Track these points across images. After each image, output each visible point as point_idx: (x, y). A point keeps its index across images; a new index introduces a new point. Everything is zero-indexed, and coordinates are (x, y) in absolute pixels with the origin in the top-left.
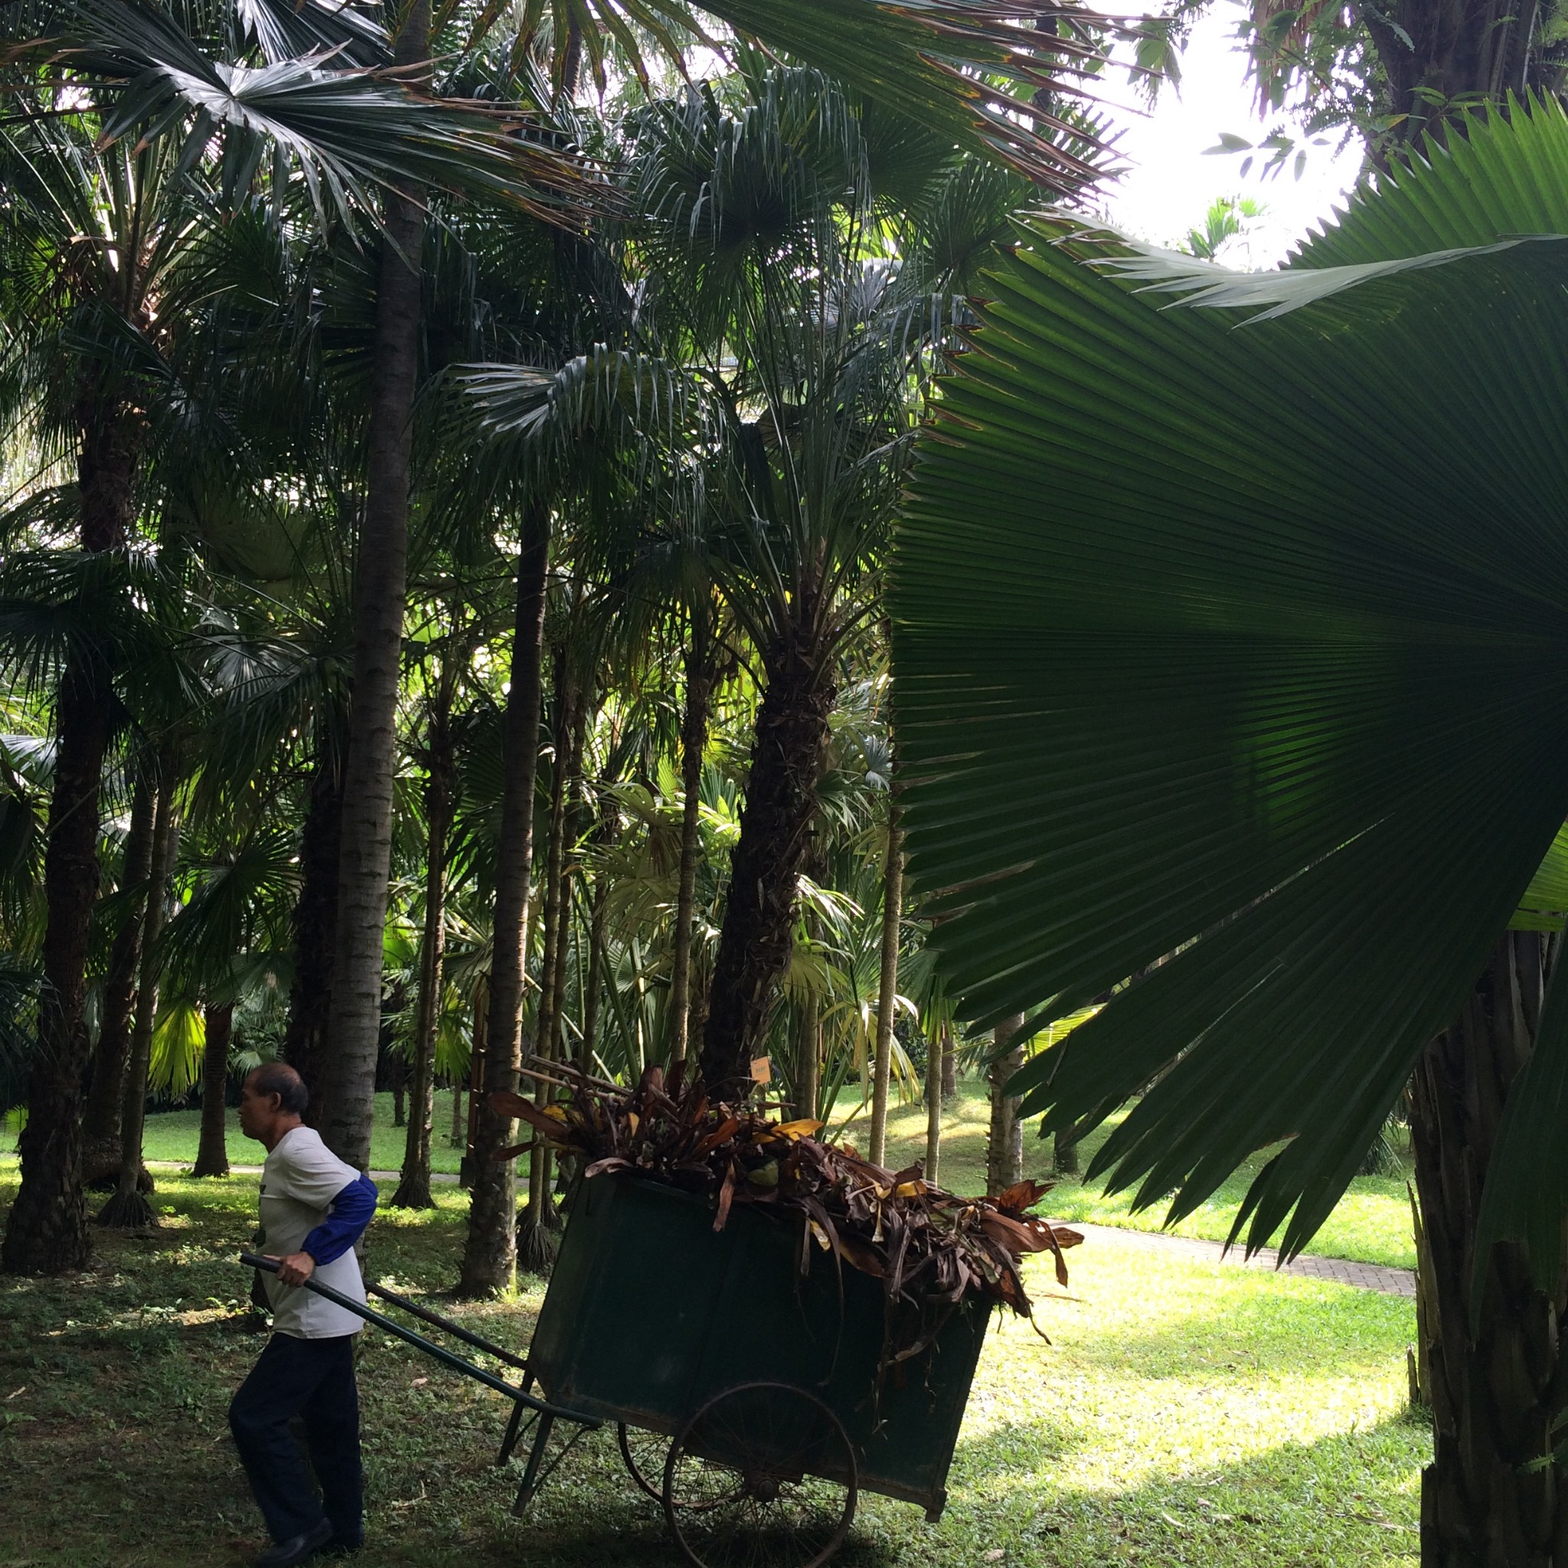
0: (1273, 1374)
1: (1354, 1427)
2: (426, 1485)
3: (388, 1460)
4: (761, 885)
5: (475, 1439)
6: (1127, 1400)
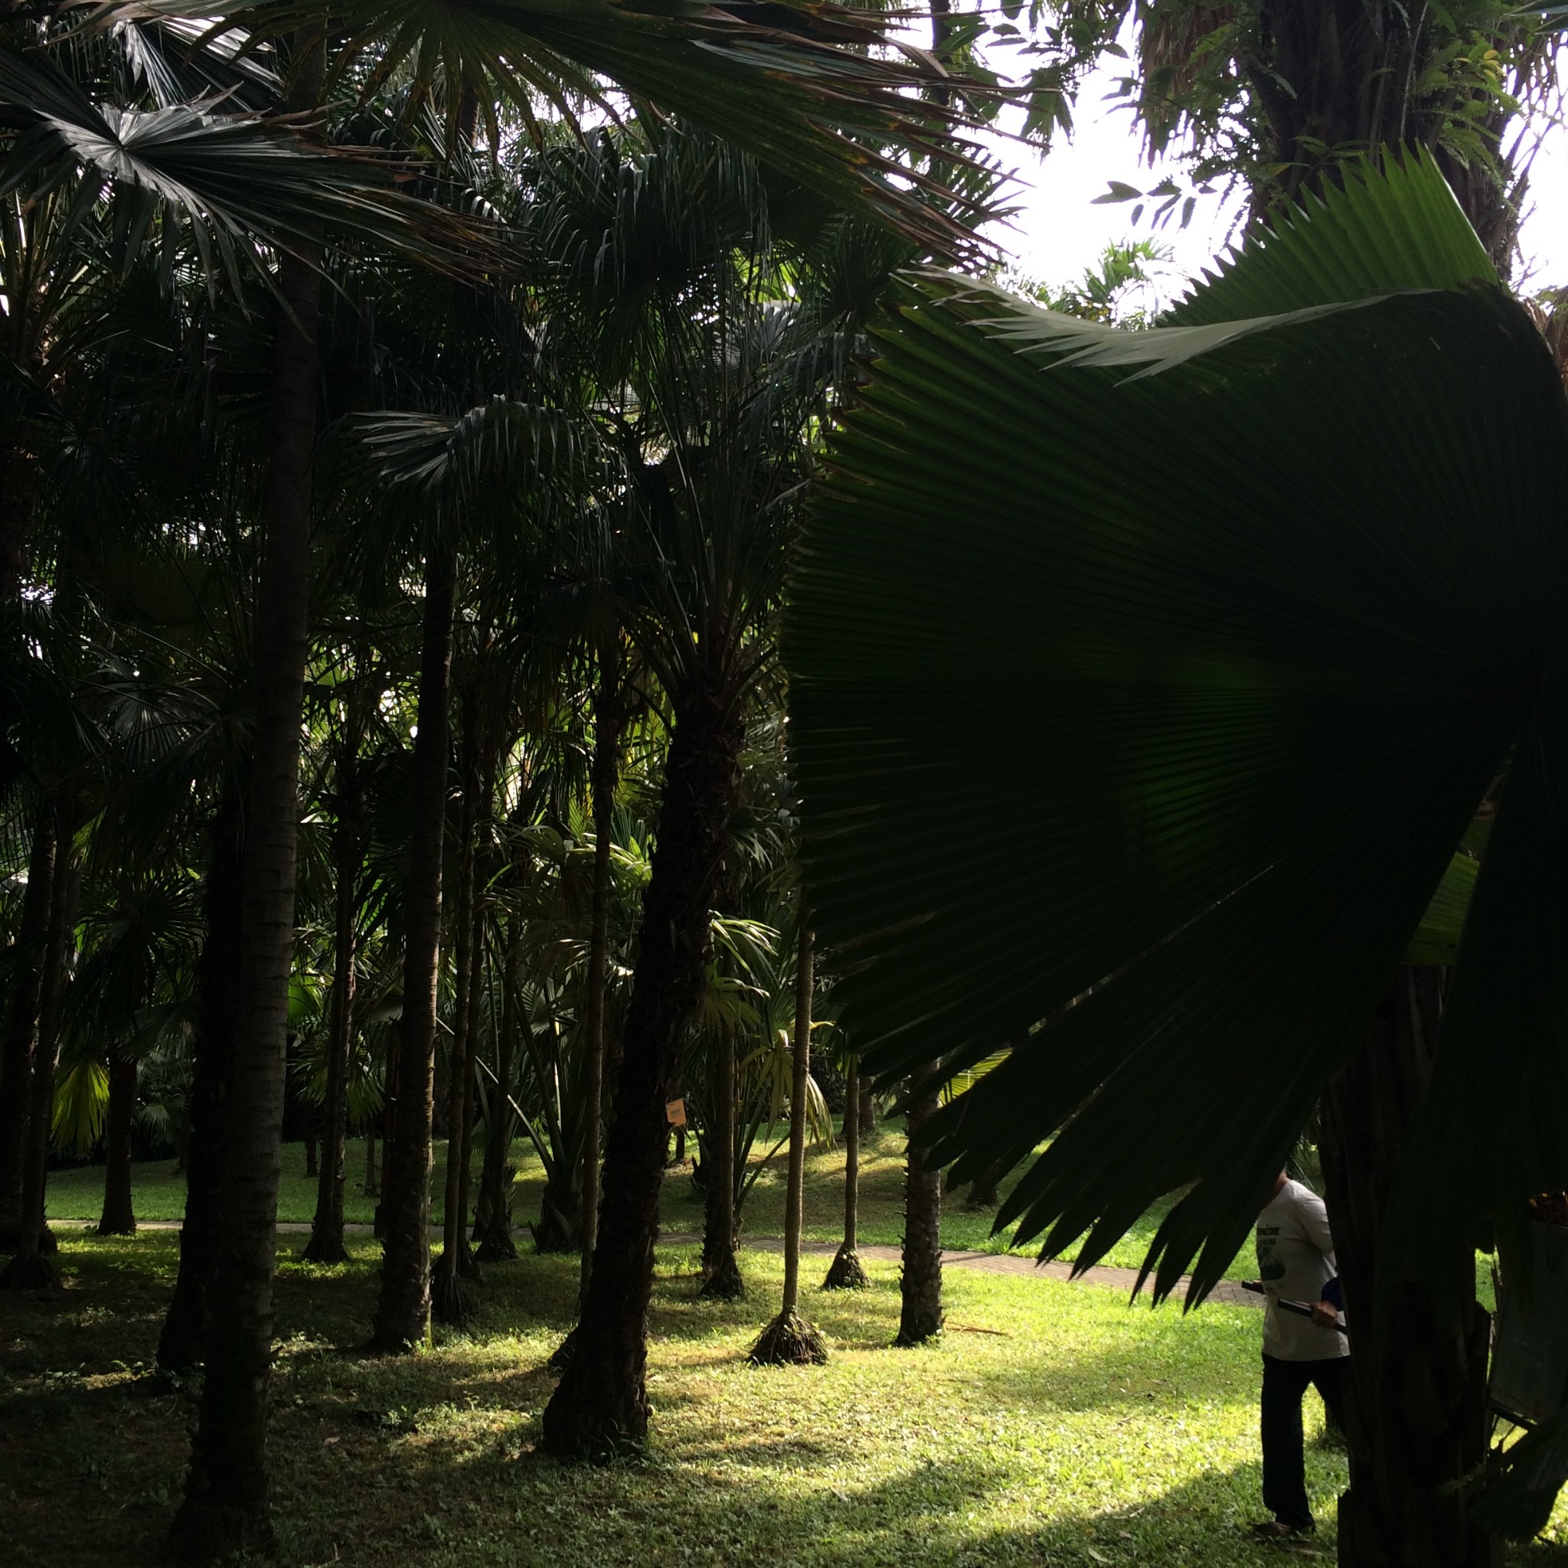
0: (1193, 1403)
2: (339, 1547)
3: (300, 1523)
4: (673, 926)
5: (390, 1498)
6: (1048, 1434)
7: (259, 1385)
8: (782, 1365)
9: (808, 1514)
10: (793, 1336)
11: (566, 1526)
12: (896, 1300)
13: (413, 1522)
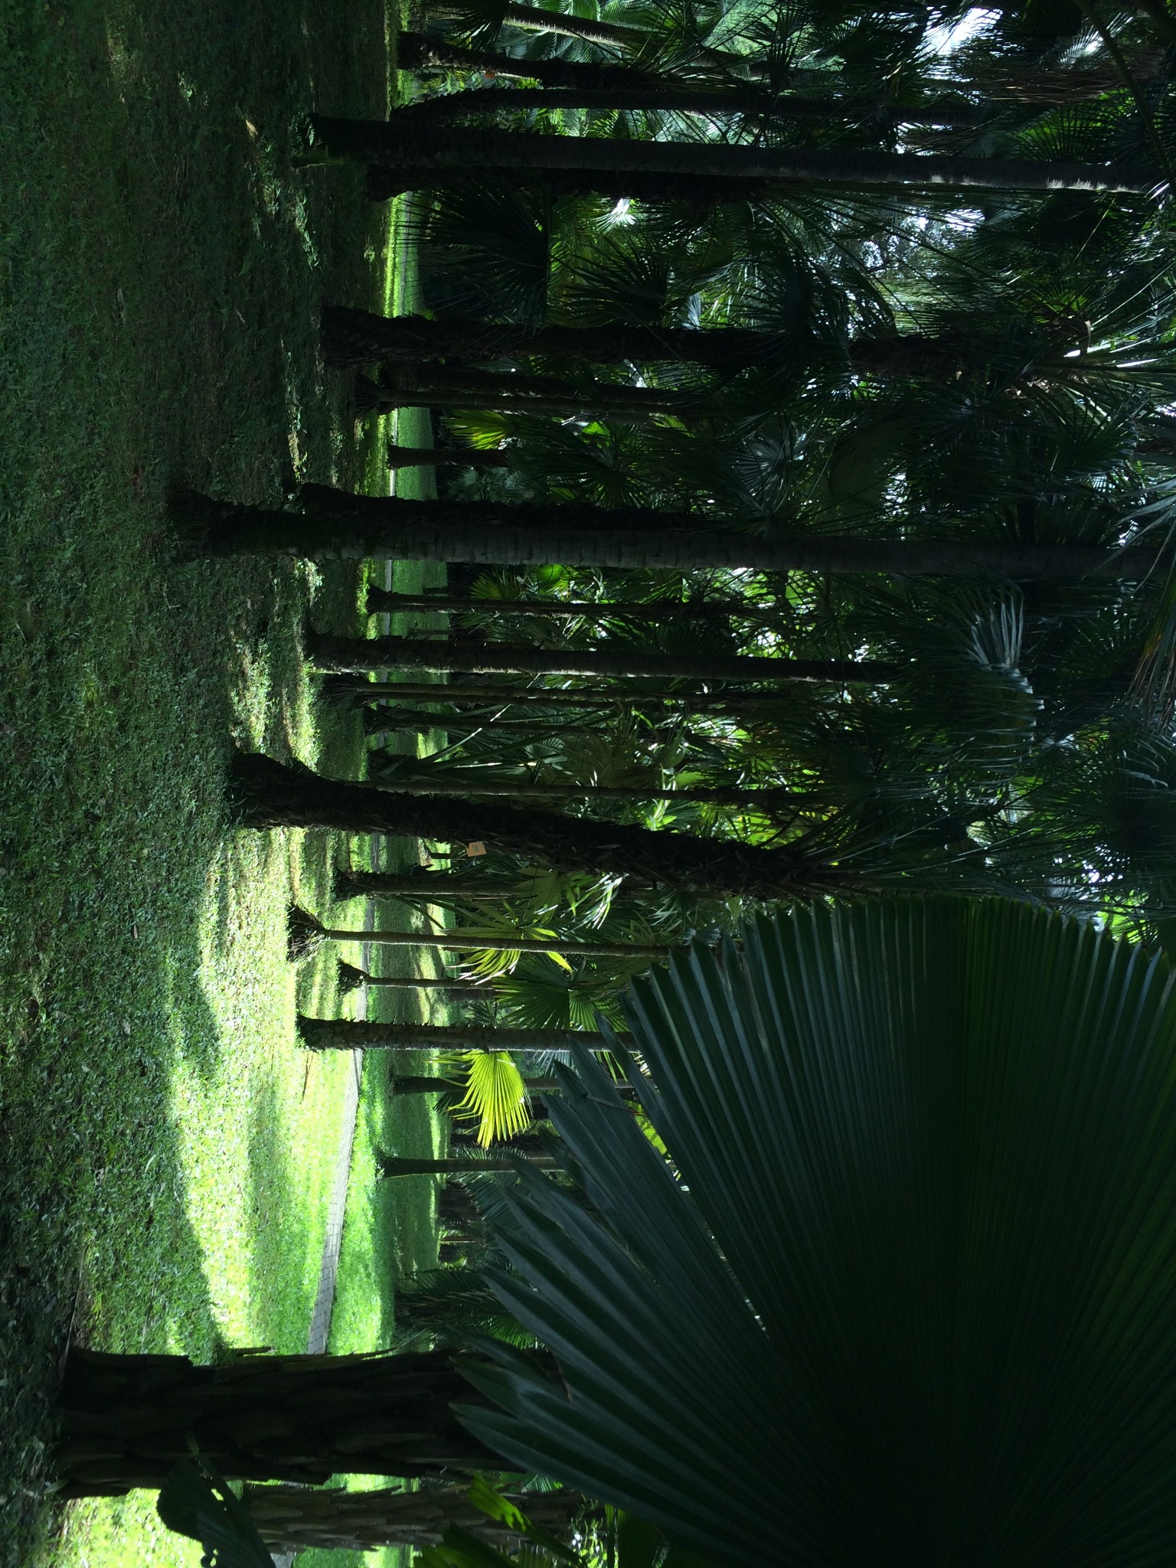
0: (251, 1244)
1: (215, 1305)
2: (178, 609)
3: (195, 581)
4: (615, 846)
5: (209, 644)
6: (234, 1130)
7: (292, 550)
8: (288, 929)
9: (186, 946)
10: (308, 937)
11: (185, 769)
12: (329, 1016)
13: (193, 660)
